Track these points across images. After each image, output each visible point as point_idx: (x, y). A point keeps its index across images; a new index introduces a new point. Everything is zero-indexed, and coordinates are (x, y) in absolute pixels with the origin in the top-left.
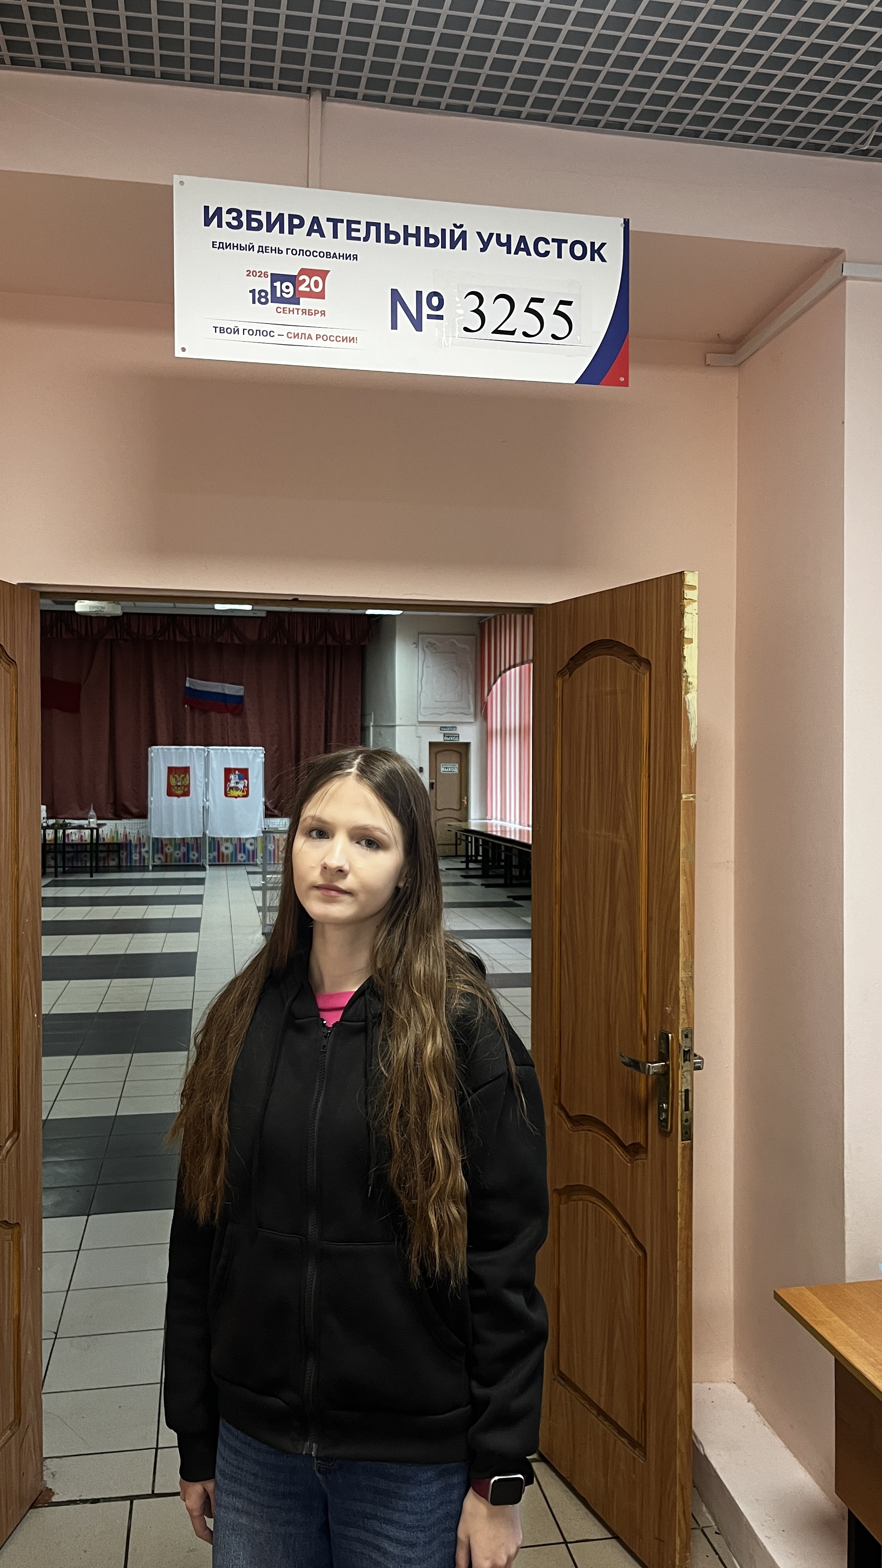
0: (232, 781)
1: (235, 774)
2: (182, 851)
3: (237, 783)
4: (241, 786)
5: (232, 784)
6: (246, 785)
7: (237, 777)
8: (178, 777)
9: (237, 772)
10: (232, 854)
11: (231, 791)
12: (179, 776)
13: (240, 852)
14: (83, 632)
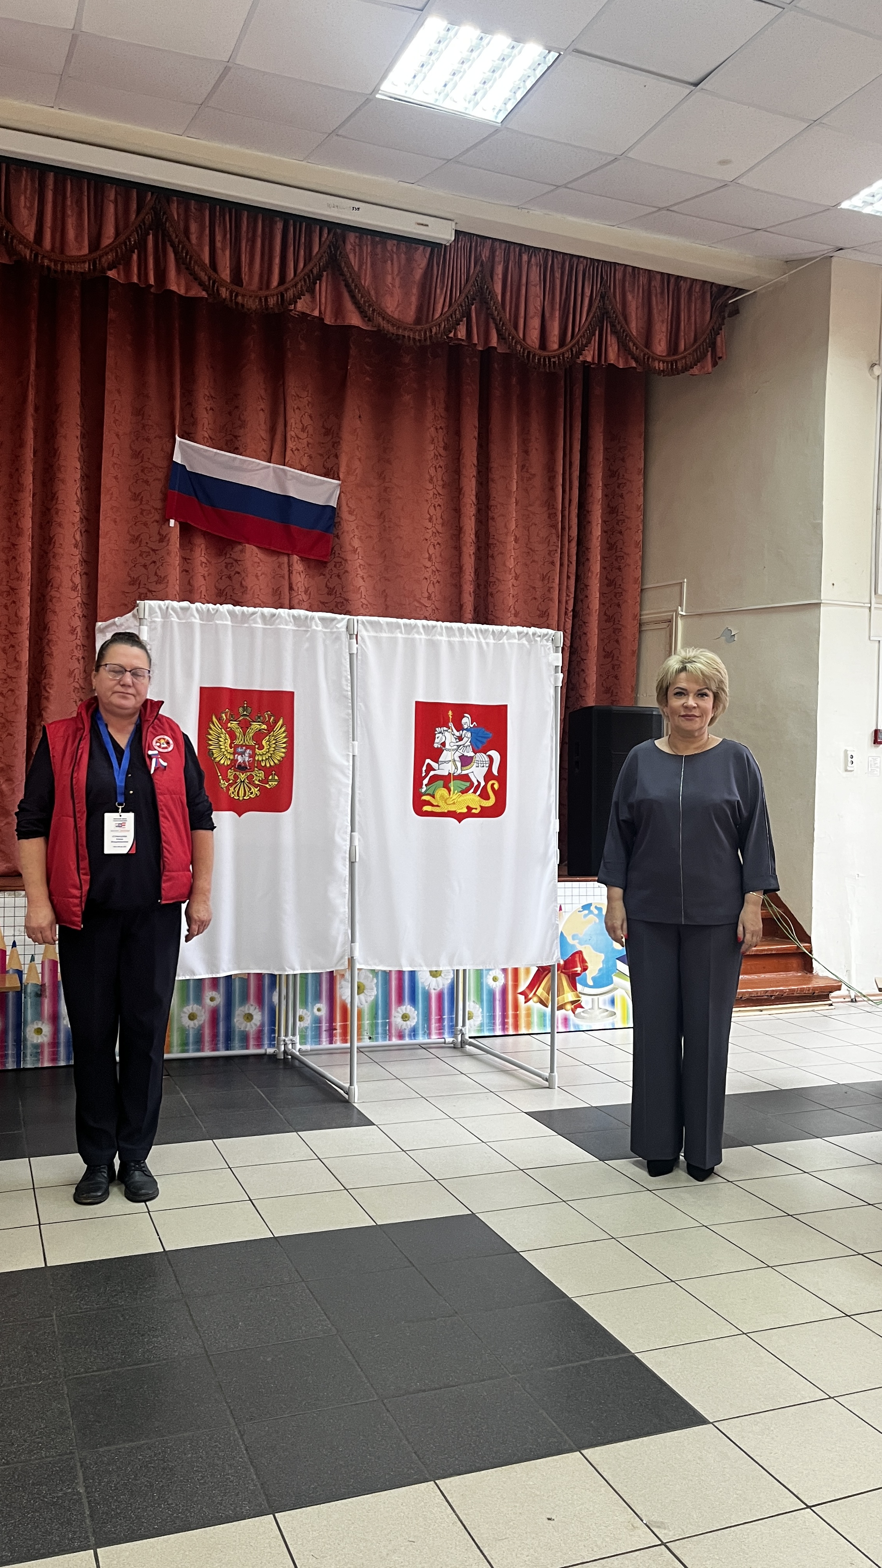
0: (445, 756)
1: (459, 727)
3: (466, 761)
4: (477, 773)
5: (447, 765)
6: (495, 771)
7: (466, 741)
8: (238, 732)
9: (466, 721)
10: (375, 1006)
11: (442, 792)
12: (245, 726)
13: (400, 1001)
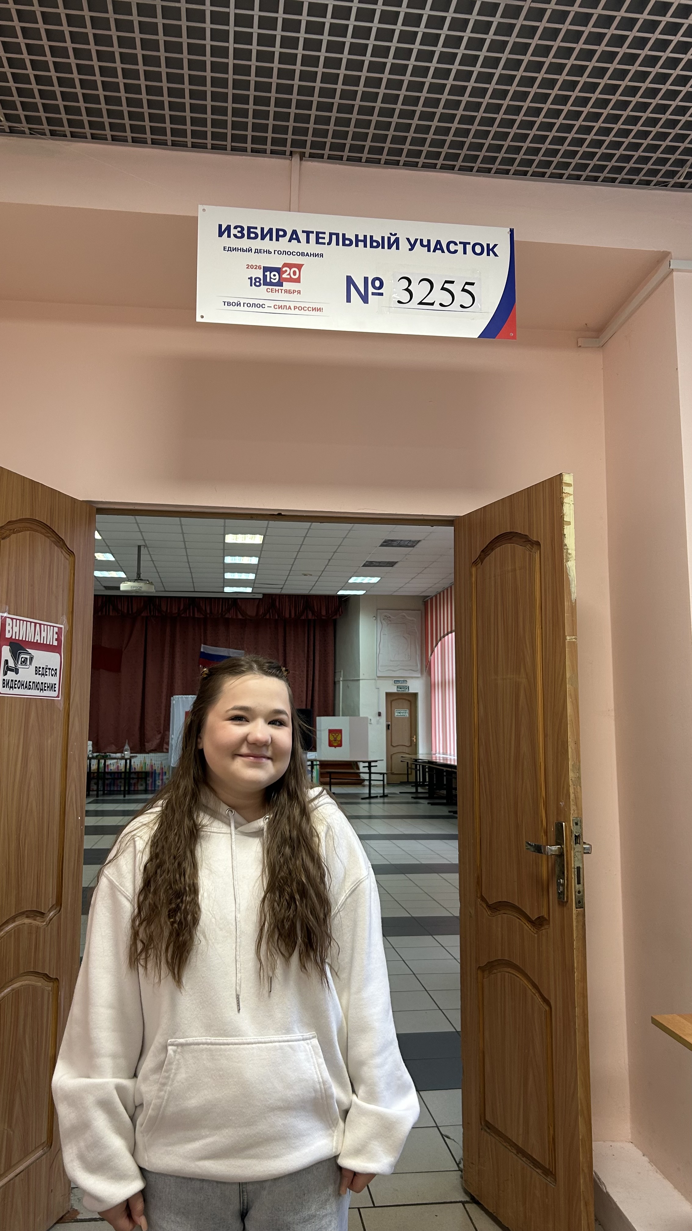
14: (126, 611)
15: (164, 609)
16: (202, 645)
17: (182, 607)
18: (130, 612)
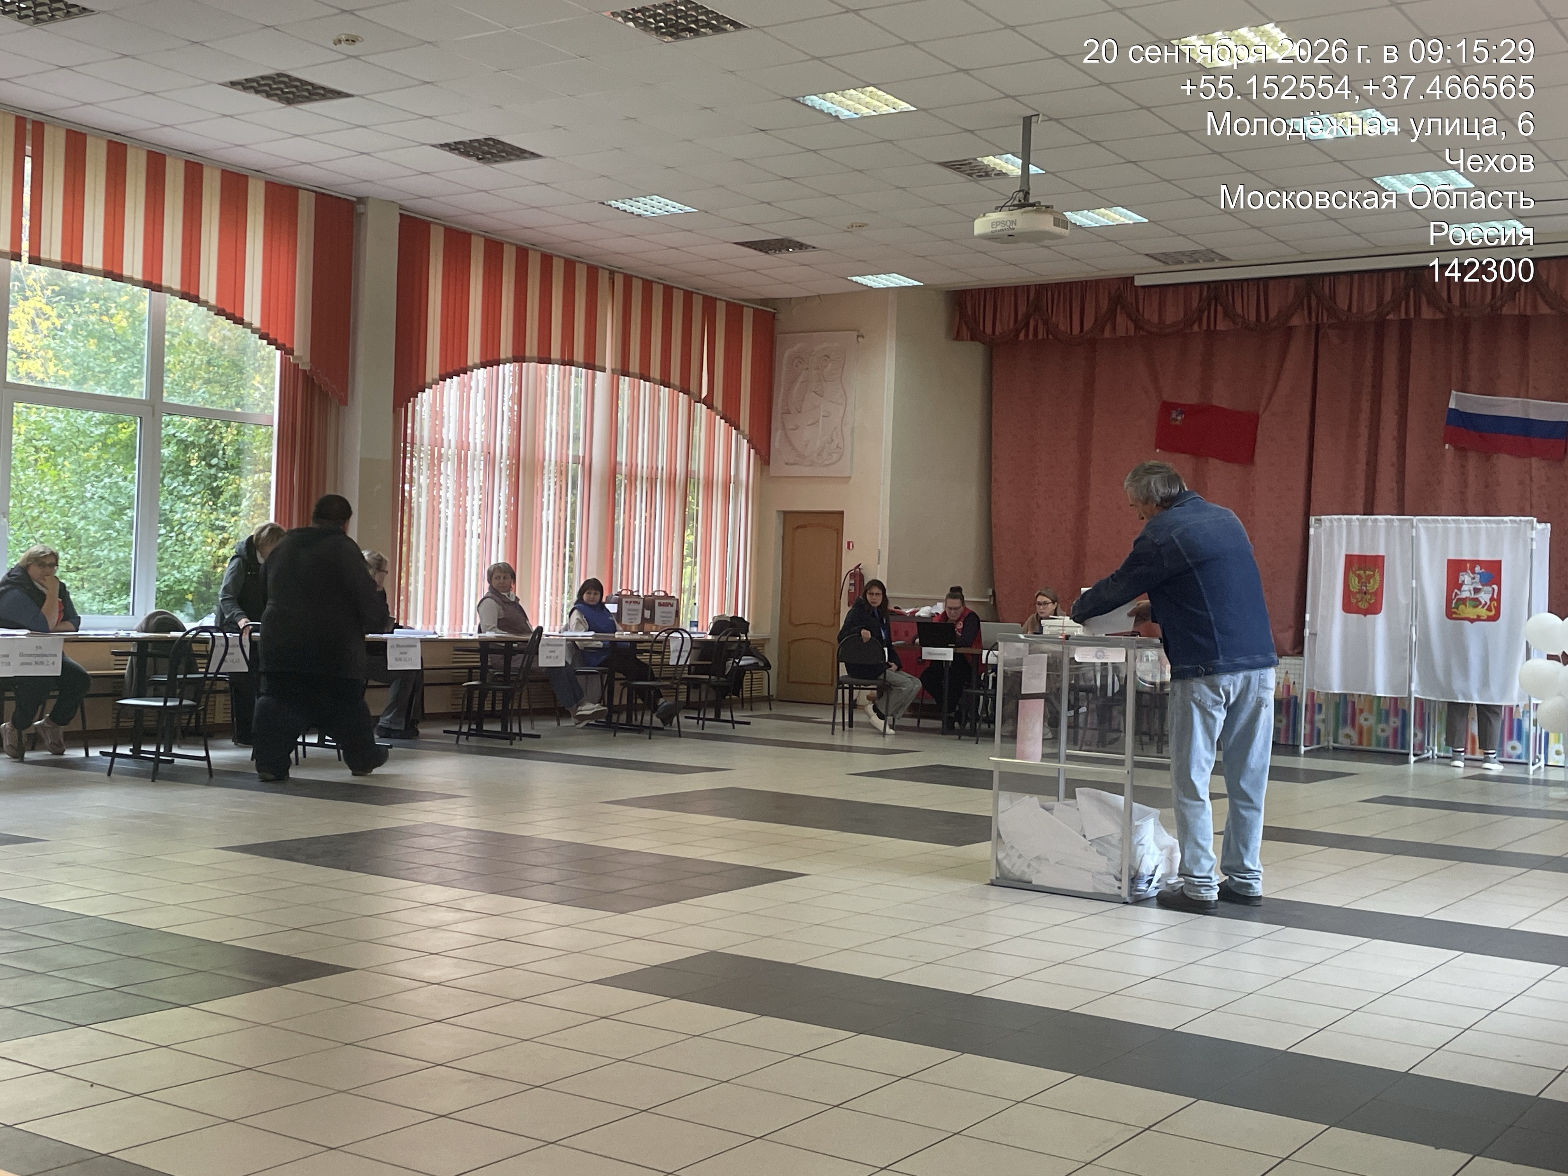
1: (1473, 572)
2: (1392, 724)
3: (1477, 591)
4: (1484, 597)
5: (1466, 593)
6: (1494, 596)
7: (1478, 580)
8: (1362, 575)
9: (1478, 569)
12: (1367, 573)
14: (1253, 318)
15: (1342, 303)
16: (1454, 392)
17: (1388, 297)
18: (1263, 319)
